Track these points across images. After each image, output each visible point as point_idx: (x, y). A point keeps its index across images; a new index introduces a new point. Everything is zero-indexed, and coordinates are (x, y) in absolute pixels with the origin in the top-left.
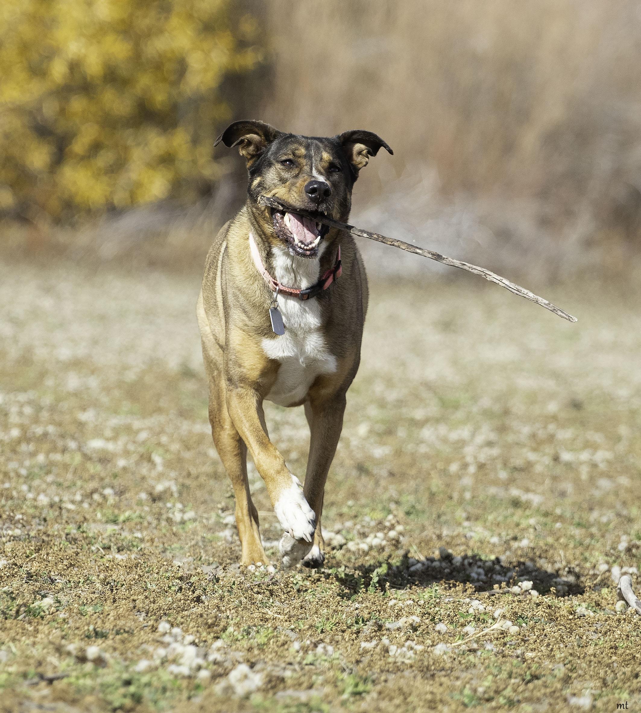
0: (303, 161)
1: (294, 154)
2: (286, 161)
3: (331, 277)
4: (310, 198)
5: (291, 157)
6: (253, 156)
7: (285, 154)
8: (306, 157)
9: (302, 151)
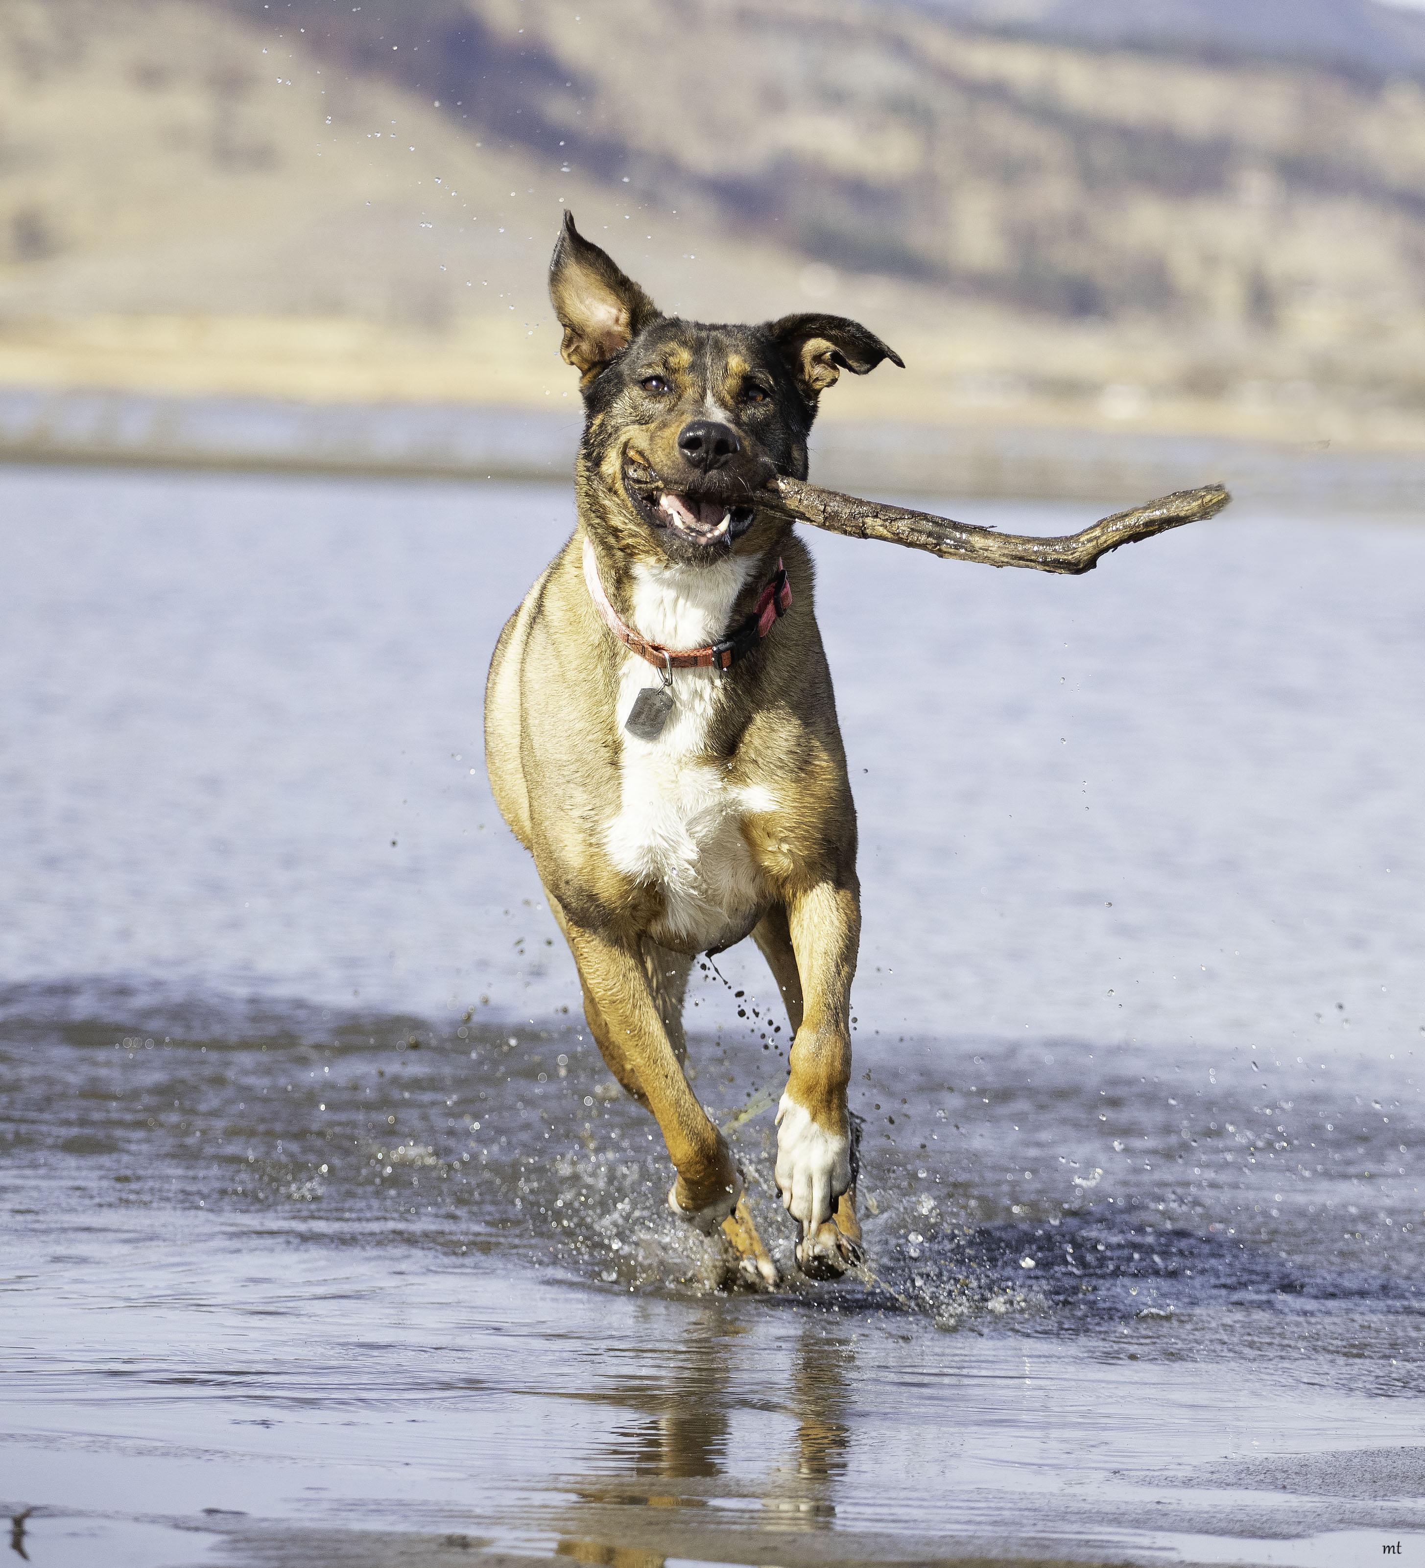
0: (687, 379)
1: (665, 364)
2: (649, 379)
3: (771, 607)
4: (688, 460)
5: (660, 371)
6: (593, 365)
7: (650, 365)
8: (693, 368)
9: (685, 357)
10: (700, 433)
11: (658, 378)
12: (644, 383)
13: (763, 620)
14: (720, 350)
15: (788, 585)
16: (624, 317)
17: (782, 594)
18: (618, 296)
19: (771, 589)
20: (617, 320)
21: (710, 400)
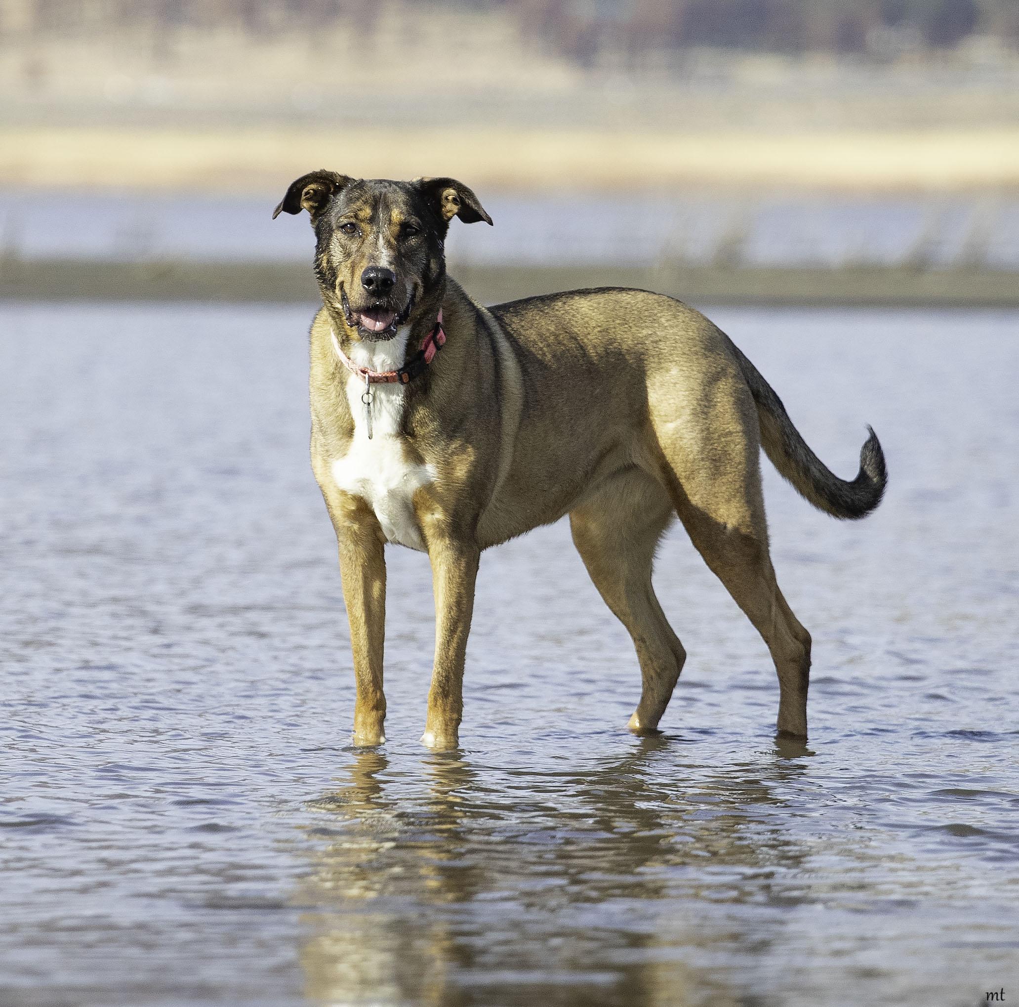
4: (368, 291)
7: (346, 217)
8: (372, 220)
9: (367, 212)
10: (374, 274)
11: (351, 224)
12: (343, 229)
13: (427, 354)
14: (387, 207)
15: (442, 331)
17: (438, 337)
19: (431, 334)
21: (381, 241)
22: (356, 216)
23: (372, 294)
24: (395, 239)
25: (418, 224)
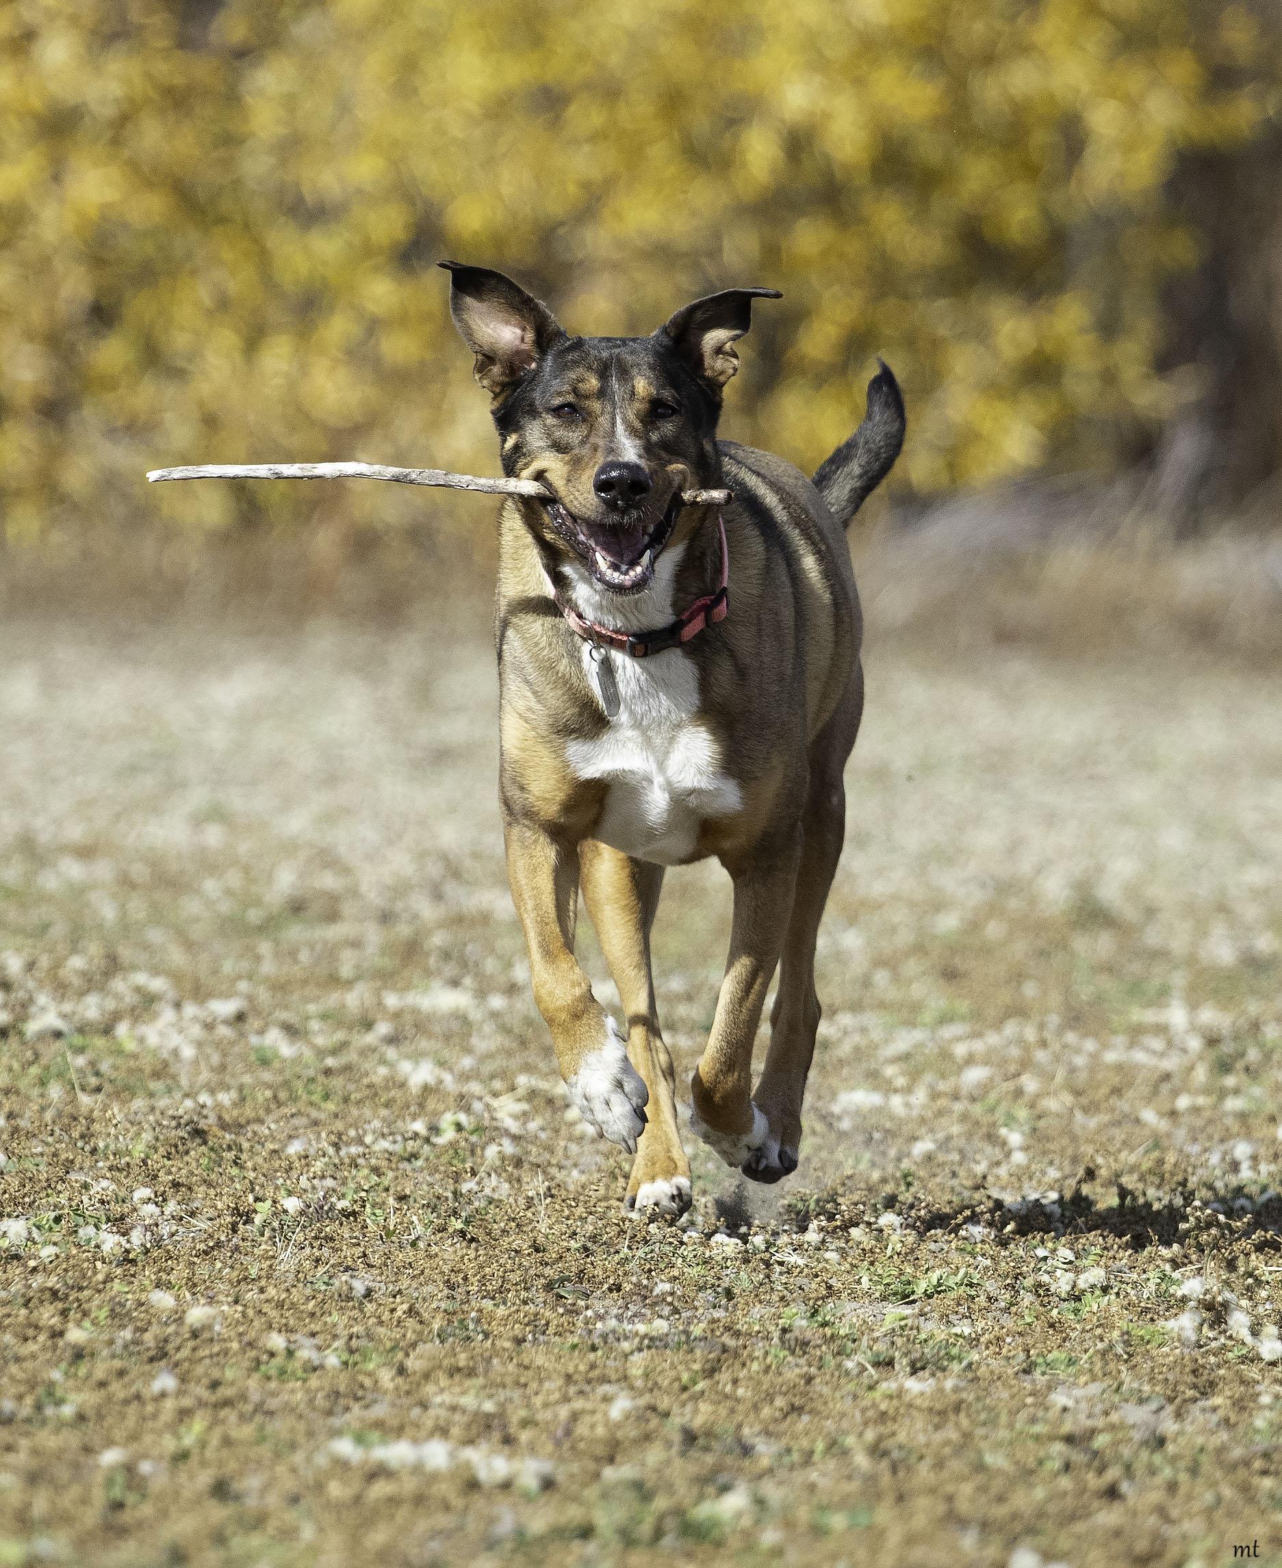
0: (596, 406)
3: (700, 618)
6: (504, 386)
7: (559, 394)
8: (602, 394)
9: (593, 383)
10: (614, 474)
11: (569, 405)
12: (557, 411)
14: (625, 373)
16: (530, 336)
18: (523, 316)
20: (523, 339)
21: (620, 428)
22: (575, 391)
23: (611, 505)
24: (641, 421)
25: (673, 397)
